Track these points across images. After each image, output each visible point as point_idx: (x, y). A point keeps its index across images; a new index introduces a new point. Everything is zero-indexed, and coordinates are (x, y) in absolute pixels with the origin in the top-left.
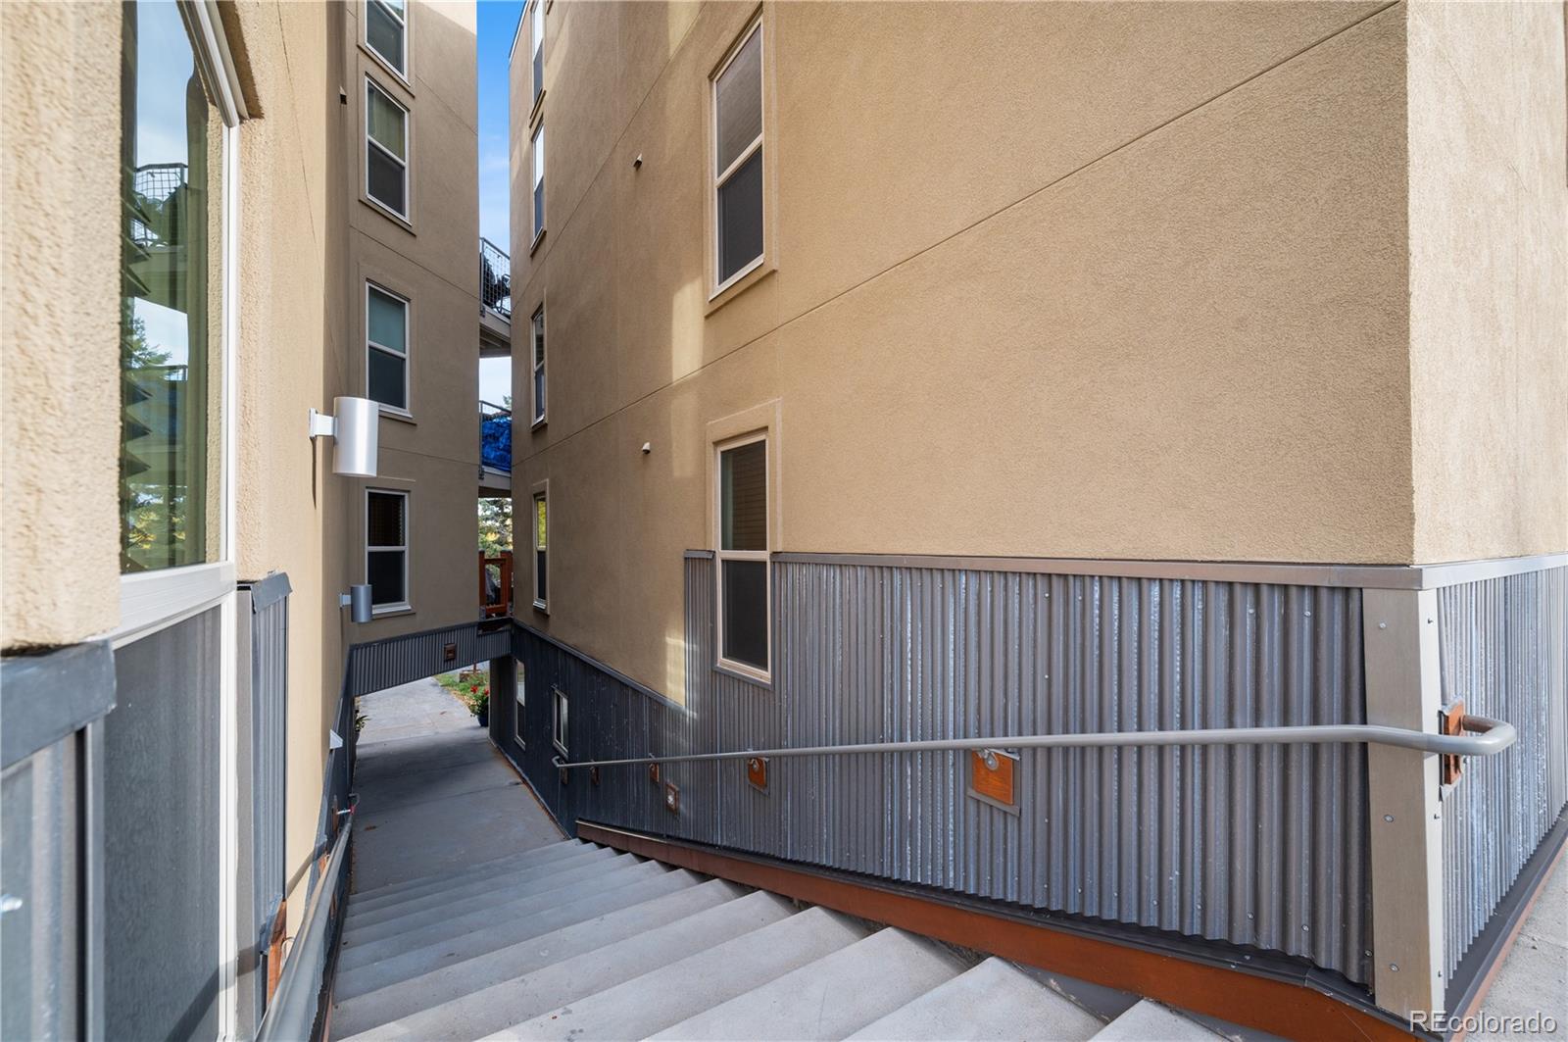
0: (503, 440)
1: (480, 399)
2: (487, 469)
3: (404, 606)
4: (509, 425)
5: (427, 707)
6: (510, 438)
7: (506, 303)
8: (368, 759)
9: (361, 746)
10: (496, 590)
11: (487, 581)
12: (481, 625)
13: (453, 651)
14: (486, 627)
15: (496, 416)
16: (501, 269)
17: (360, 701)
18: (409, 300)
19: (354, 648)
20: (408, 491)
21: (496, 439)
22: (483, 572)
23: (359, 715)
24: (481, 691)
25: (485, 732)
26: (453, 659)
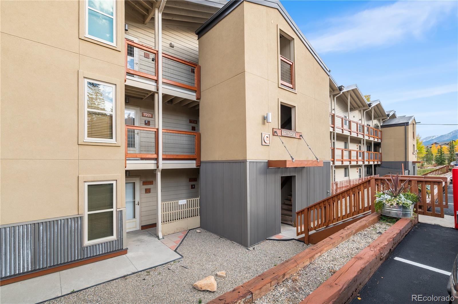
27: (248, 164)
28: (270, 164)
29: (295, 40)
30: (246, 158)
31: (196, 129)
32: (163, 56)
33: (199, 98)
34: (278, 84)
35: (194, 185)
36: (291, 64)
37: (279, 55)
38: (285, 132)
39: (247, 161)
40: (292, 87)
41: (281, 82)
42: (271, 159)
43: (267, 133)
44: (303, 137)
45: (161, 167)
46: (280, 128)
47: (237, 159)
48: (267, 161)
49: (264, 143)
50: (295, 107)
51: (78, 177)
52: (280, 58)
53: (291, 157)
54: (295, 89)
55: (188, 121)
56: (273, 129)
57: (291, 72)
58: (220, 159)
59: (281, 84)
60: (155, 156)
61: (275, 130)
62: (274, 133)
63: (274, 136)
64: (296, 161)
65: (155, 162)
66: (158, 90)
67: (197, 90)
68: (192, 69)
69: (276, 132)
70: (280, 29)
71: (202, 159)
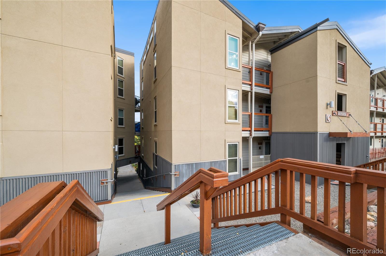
0: (139, 127)
1: (135, 121)
2: (136, 132)
3: (124, 155)
4: (140, 124)
5: (129, 170)
6: (140, 127)
7: (139, 104)
8: (119, 178)
9: (118, 176)
10: (138, 151)
11: (136, 150)
12: (135, 157)
13: (131, 161)
14: (136, 158)
15: (138, 123)
16: (138, 98)
17: (118, 168)
18: (124, 109)
19: (117, 161)
20: (124, 138)
21: (138, 127)
22: (135, 149)
23: (118, 171)
24: (137, 168)
25: (137, 174)
26: (131, 162)
27: (318, 135)
28: (330, 134)
29: (347, 47)
30: (317, 131)
31: (262, 111)
32: (243, 67)
33: (271, 93)
34: (336, 80)
35: (261, 147)
36: (344, 64)
37: (337, 60)
38: (340, 113)
39: (318, 132)
40: (344, 81)
41: (338, 79)
42: (331, 132)
43: (329, 114)
44: (352, 116)
45: (253, 135)
46: (337, 110)
47: (308, 131)
48: (328, 133)
49: (327, 121)
50: (346, 95)
51: (225, 140)
52: (338, 62)
53: (349, 130)
54: (346, 82)
55: (258, 107)
56: (332, 111)
57: (344, 70)
58: (291, 131)
59: (338, 80)
60: (250, 129)
61: (333, 112)
62: (333, 114)
63: (333, 116)
64: (353, 133)
65: (248, 132)
66: (252, 90)
67: (270, 88)
68: (261, 73)
69: (334, 113)
70: (338, 42)
71: (273, 131)
